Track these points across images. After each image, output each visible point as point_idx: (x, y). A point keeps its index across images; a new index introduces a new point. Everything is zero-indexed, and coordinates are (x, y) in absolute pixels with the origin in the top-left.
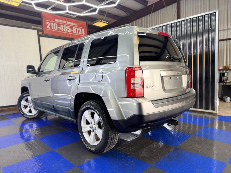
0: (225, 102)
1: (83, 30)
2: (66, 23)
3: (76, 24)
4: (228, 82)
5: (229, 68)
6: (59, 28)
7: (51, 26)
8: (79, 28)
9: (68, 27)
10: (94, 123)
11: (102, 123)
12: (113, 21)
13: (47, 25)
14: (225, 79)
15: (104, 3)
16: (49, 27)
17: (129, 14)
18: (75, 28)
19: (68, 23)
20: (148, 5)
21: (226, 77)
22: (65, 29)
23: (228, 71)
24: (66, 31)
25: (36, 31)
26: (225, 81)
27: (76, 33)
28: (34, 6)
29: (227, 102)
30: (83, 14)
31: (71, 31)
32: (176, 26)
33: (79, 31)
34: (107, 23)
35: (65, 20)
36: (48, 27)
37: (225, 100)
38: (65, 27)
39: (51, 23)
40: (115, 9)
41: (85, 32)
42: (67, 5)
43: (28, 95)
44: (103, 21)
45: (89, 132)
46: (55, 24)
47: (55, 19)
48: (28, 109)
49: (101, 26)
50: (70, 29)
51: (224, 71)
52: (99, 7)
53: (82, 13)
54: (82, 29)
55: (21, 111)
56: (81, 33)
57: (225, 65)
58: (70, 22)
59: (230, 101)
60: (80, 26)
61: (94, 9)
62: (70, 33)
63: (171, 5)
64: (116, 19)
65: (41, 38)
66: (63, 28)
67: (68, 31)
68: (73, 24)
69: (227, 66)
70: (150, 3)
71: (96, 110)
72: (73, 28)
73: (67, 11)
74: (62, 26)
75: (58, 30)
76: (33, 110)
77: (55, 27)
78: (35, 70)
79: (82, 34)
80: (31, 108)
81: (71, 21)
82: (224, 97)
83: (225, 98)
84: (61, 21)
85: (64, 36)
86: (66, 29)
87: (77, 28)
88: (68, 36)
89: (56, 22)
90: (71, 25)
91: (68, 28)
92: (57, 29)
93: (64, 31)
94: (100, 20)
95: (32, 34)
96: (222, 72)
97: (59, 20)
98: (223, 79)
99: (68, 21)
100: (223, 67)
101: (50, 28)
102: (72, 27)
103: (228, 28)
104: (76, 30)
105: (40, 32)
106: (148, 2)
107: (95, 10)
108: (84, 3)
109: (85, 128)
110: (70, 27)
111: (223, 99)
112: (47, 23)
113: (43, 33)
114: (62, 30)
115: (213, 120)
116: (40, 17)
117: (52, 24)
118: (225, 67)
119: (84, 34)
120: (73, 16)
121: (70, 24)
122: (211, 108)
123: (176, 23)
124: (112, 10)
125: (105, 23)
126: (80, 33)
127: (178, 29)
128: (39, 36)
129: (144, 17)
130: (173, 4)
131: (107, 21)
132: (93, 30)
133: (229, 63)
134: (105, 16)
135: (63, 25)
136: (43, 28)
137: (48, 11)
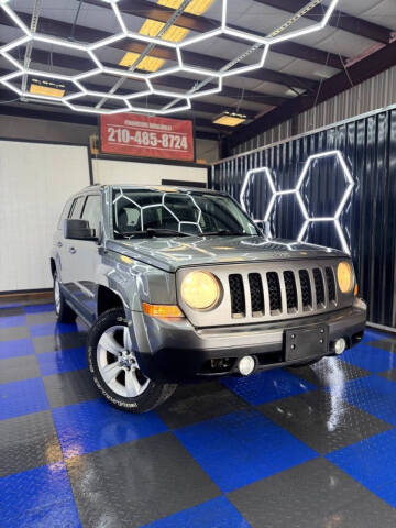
1: (184, 139)
2: (147, 127)
3: (170, 128)
6: (132, 138)
7: (119, 137)
8: (175, 135)
9: (151, 134)
13: (109, 134)
16: (113, 138)
17: (301, 91)
18: (167, 136)
19: (152, 126)
20: (346, 66)
22: (145, 140)
24: (147, 144)
25: (85, 149)
27: (169, 147)
28: (69, 105)
31: (158, 143)
33: (175, 142)
34: (243, 118)
35: (146, 121)
36: (111, 138)
38: (146, 135)
39: (116, 128)
41: (188, 143)
44: (234, 114)
46: (124, 131)
47: (125, 121)
50: (155, 139)
52: (189, 97)
54: (181, 136)
56: (180, 145)
58: (156, 125)
60: (176, 131)
62: (156, 147)
65: (94, 161)
66: (142, 137)
67: (152, 142)
68: (164, 127)
70: (351, 61)
72: (163, 136)
73: (132, 108)
74: (138, 133)
75: (132, 142)
77: (125, 137)
79: (182, 148)
81: (157, 122)
85: (142, 154)
86: (148, 140)
87: (170, 136)
88: (150, 155)
89: (127, 126)
90: (158, 130)
91: (152, 138)
92: (128, 141)
93: (142, 145)
94: (227, 113)
97: (132, 122)
101: (114, 140)
102: (161, 134)
104: (169, 140)
105: (93, 150)
108: (153, 92)
110: (155, 134)
112: (109, 130)
113: (100, 151)
114: (140, 143)
117: (119, 131)
119: (186, 146)
121: (156, 128)
125: (239, 117)
126: (177, 146)
128: (91, 156)
131: (242, 114)
135: (142, 131)
136: (100, 141)
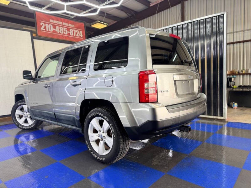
0: (232, 108)
1: (81, 32)
2: (62, 24)
3: (73, 26)
4: (235, 87)
5: (235, 73)
6: (54, 29)
7: (46, 27)
8: (76, 30)
9: (64, 28)
10: (103, 131)
11: (112, 131)
12: (112, 22)
13: (42, 26)
14: (232, 84)
15: (105, 3)
16: (44, 28)
17: (130, 15)
18: (72, 29)
19: (64, 24)
20: (150, 6)
21: (233, 82)
22: (61, 31)
23: (235, 76)
24: (62, 33)
25: (29, 33)
26: (232, 87)
27: (73, 36)
28: (28, 5)
29: (235, 109)
30: (83, 14)
31: (68, 33)
32: (183, 28)
33: (76, 33)
34: (106, 25)
35: (61, 21)
36: (42, 28)
37: (232, 106)
38: (61, 29)
39: (45, 24)
40: (115, 9)
41: (83, 34)
42: (65, 4)
43: (23, 103)
44: (102, 22)
45: (97, 142)
46: (50, 25)
47: (50, 20)
48: (23, 119)
49: (100, 28)
50: (66, 31)
51: (231, 76)
52: (100, 7)
53: (81, 13)
54: (79, 31)
55: (15, 122)
56: (79, 35)
57: (231, 70)
58: (66, 24)
59: (237, 107)
60: (78, 28)
61: (95, 9)
62: (67, 35)
63: (175, 7)
64: (116, 21)
65: (34, 40)
66: (59, 29)
67: (65, 32)
68: (70, 25)
69: (234, 71)
70: (152, 4)
71: (106, 118)
72: (70, 30)
73: (65, 11)
74: (57, 27)
75: (54, 31)
76: (29, 120)
77: (50, 28)
78: (32, 75)
79: (80, 37)
80: (26, 118)
81: (67, 22)
82: (231, 103)
83: (233, 104)
84: (56, 22)
85: (60, 38)
86: (63, 31)
87: (74, 30)
88: (64, 39)
89: (51, 22)
90: (68, 26)
91: (64, 30)
92: (52, 31)
93: (60, 33)
94: (99, 22)
95: (25, 36)
96: (228, 77)
97: (54, 21)
98: (230, 84)
99: (64, 22)
100: (229, 72)
101: (44, 30)
103: (235, 31)
104: (74, 32)
105: (33, 34)
106: (151, 2)
107: (95, 11)
108: (84, 2)
109: (92, 137)
110: (66, 28)
111: (230, 105)
112: (41, 24)
113: (37, 35)
114: (58, 32)
115: (221, 127)
116: (34, 18)
117: (47, 25)
118: (232, 71)
119: (82, 36)
120: (71, 16)
121: (66, 25)
122: (220, 114)
123: (183, 25)
124: (112, 11)
125: (105, 24)
126: (77, 35)
127: (185, 31)
128: (33, 38)
129: (146, 19)
130: (177, 5)
131: (106, 23)
132: (90, 32)
133: (236, 67)
134: (104, 17)
135: (59, 26)
136: (36, 30)
137: (43, 11)
